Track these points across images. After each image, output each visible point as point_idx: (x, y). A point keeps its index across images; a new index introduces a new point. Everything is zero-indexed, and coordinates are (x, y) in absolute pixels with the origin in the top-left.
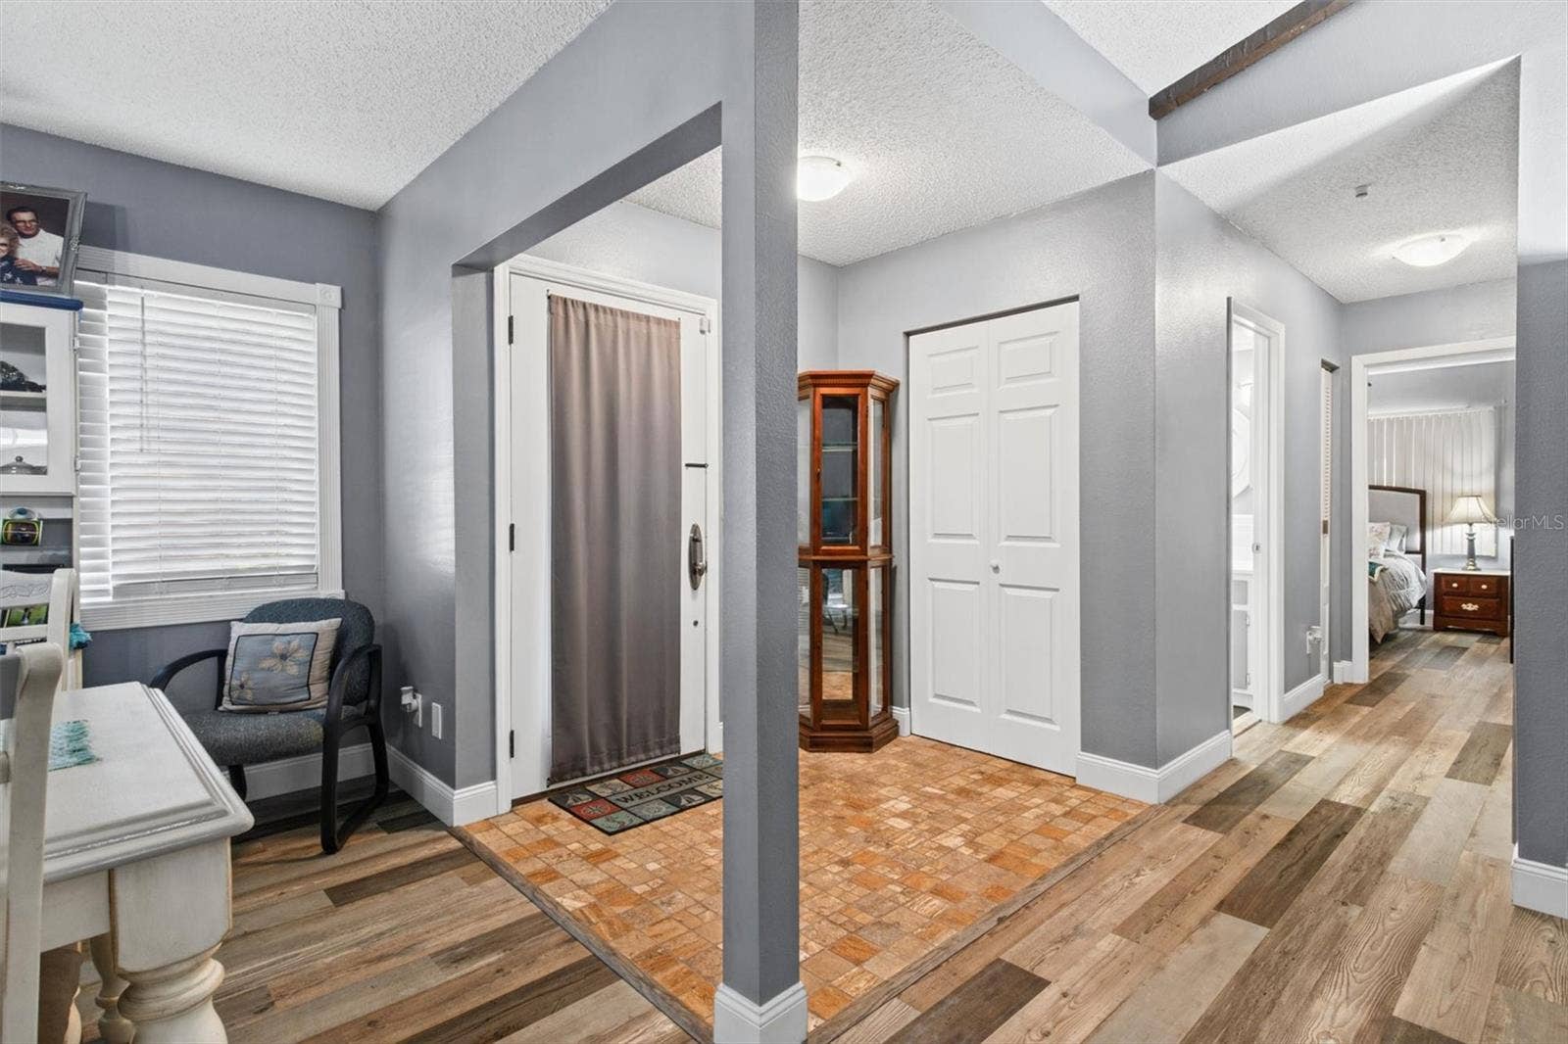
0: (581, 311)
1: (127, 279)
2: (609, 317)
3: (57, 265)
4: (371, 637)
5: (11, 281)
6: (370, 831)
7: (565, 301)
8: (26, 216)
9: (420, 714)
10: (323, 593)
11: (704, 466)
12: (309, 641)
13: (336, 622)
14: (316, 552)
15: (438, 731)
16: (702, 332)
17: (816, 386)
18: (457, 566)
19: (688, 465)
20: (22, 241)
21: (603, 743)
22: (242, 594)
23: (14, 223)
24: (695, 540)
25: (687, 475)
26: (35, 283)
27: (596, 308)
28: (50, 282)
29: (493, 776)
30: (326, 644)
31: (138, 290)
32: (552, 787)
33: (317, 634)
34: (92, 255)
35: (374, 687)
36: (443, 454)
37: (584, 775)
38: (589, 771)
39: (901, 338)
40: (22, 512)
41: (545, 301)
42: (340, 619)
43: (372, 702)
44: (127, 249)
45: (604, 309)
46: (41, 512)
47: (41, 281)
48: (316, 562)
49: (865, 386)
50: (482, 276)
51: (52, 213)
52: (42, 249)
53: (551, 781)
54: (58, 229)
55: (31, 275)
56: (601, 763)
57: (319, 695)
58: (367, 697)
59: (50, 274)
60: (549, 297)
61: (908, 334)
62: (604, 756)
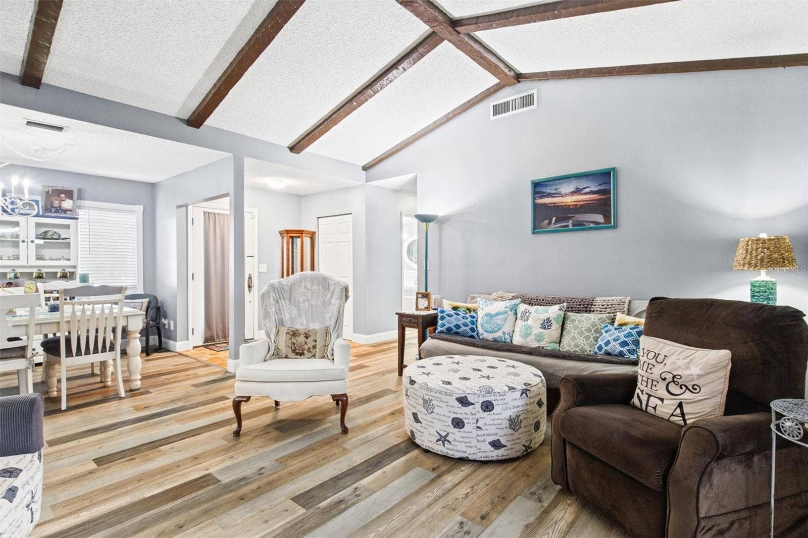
0: (213, 215)
1: (85, 207)
2: (222, 216)
3: (72, 208)
4: (157, 304)
5: (61, 213)
7: (209, 213)
8: (63, 195)
9: (167, 325)
10: (138, 292)
11: (253, 256)
12: (141, 304)
14: (136, 281)
15: (172, 328)
16: (253, 218)
17: (287, 233)
18: (178, 284)
19: (248, 256)
20: (62, 202)
21: (220, 333)
23: (60, 197)
24: (250, 278)
25: (247, 260)
26: (66, 213)
27: (218, 214)
28: (70, 213)
29: (188, 339)
30: (145, 305)
31: (88, 211)
32: (205, 344)
33: (143, 303)
34: (79, 202)
35: (158, 317)
36: (174, 254)
37: (214, 342)
38: (216, 341)
39: (316, 219)
40: (64, 270)
41: (203, 213)
42: (146, 299)
44: (84, 200)
45: (221, 214)
46: (68, 270)
47: (68, 212)
48: (136, 284)
49: (302, 233)
50: (185, 208)
51: (69, 194)
52: (67, 204)
53: (204, 342)
54: (71, 198)
55: (65, 211)
56: (219, 339)
59: (70, 211)
60: (204, 212)
61: (318, 218)
62: (221, 337)
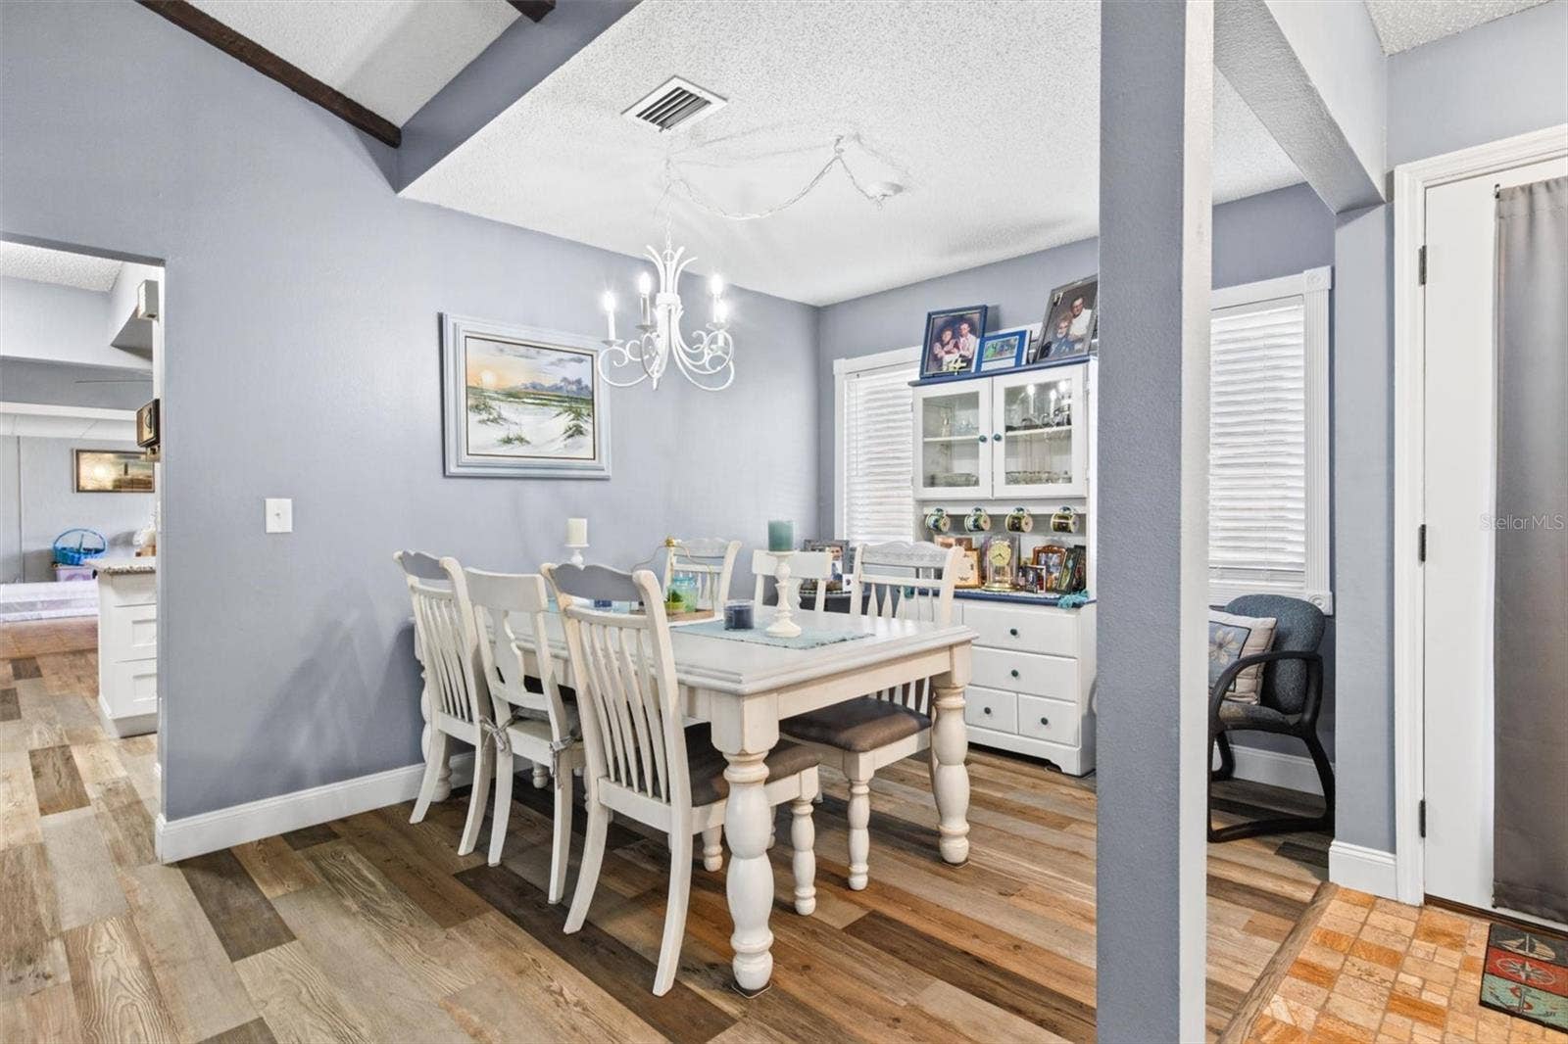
3: (1086, 332)
5: (1064, 352)
6: (1267, 845)
8: (1078, 302)
13: (1270, 621)
20: (1074, 320)
22: (1232, 585)
23: (1073, 309)
26: (1073, 349)
28: (1080, 345)
30: (1257, 640)
33: (1250, 630)
42: (1274, 619)
43: (1307, 717)
47: (1077, 347)
52: (1081, 323)
55: (1072, 344)
57: (1244, 690)
58: (1303, 711)
59: (1081, 340)
